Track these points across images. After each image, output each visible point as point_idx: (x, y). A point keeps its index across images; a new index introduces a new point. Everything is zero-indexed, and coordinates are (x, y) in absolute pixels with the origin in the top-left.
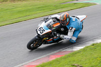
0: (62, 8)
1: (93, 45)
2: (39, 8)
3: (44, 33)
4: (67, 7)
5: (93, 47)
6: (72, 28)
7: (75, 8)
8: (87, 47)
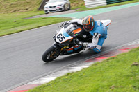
3: (64, 40)
6: (97, 33)
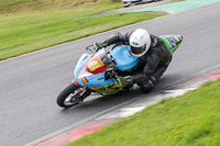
0: (93, 25)
1: (163, 102)
2: (44, 27)
4: (104, 22)
5: (162, 106)
7: (122, 23)
8: (150, 108)
